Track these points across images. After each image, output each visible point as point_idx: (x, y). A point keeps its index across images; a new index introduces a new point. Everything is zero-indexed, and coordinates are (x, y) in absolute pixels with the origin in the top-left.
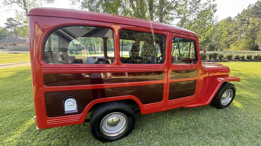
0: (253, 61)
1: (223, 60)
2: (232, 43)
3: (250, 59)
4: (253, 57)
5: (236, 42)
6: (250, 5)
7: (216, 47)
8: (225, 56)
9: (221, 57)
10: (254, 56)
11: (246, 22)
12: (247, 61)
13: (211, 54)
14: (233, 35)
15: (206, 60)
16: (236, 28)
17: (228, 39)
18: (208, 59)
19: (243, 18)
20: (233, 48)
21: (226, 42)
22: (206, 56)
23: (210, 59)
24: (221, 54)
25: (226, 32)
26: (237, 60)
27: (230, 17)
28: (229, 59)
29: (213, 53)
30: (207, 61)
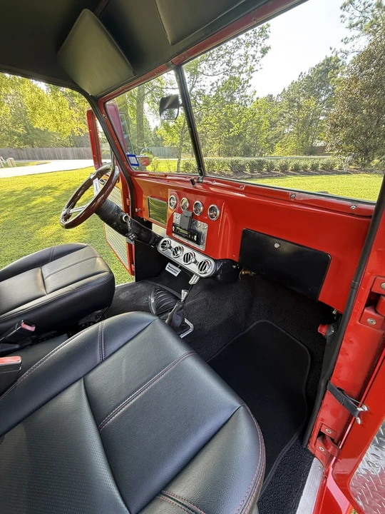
0: (321, 173)
1: (275, 173)
2: (276, 143)
3: (316, 171)
4: (320, 167)
5: (283, 140)
6: (302, 73)
7: (252, 150)
8: (277, 165)
9: (271, 167)
10: (322, 164)
11: (296, 104)
12: (312, 174)
13: (252, 162)
14: (277, 128)
15: (246, 174)
16: (281, 115)
17: (271, 134)
18: (248, 171)
19: (291, 97)
20: (278, 151)
21: (267, 141)
22: (243, 167)
23: (252, 172)
24: (269, 161)
25: (268, 123)
26: (297, 173)
27: (271, 96)
28: (283, 171)
29: (258, 161)
30: (247, 176)
